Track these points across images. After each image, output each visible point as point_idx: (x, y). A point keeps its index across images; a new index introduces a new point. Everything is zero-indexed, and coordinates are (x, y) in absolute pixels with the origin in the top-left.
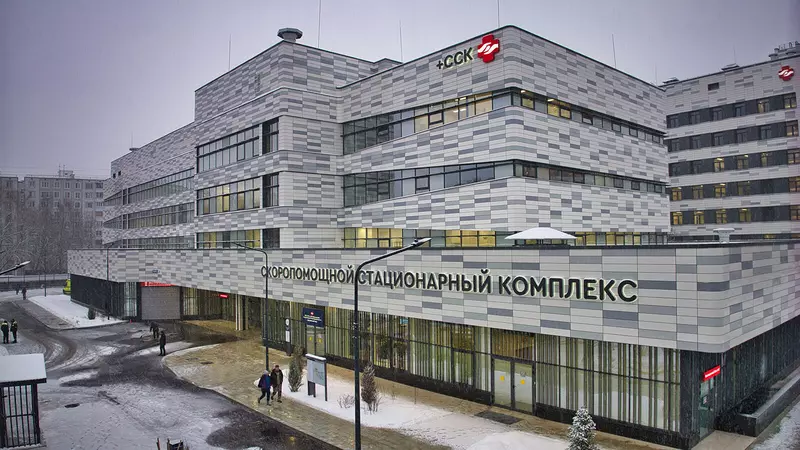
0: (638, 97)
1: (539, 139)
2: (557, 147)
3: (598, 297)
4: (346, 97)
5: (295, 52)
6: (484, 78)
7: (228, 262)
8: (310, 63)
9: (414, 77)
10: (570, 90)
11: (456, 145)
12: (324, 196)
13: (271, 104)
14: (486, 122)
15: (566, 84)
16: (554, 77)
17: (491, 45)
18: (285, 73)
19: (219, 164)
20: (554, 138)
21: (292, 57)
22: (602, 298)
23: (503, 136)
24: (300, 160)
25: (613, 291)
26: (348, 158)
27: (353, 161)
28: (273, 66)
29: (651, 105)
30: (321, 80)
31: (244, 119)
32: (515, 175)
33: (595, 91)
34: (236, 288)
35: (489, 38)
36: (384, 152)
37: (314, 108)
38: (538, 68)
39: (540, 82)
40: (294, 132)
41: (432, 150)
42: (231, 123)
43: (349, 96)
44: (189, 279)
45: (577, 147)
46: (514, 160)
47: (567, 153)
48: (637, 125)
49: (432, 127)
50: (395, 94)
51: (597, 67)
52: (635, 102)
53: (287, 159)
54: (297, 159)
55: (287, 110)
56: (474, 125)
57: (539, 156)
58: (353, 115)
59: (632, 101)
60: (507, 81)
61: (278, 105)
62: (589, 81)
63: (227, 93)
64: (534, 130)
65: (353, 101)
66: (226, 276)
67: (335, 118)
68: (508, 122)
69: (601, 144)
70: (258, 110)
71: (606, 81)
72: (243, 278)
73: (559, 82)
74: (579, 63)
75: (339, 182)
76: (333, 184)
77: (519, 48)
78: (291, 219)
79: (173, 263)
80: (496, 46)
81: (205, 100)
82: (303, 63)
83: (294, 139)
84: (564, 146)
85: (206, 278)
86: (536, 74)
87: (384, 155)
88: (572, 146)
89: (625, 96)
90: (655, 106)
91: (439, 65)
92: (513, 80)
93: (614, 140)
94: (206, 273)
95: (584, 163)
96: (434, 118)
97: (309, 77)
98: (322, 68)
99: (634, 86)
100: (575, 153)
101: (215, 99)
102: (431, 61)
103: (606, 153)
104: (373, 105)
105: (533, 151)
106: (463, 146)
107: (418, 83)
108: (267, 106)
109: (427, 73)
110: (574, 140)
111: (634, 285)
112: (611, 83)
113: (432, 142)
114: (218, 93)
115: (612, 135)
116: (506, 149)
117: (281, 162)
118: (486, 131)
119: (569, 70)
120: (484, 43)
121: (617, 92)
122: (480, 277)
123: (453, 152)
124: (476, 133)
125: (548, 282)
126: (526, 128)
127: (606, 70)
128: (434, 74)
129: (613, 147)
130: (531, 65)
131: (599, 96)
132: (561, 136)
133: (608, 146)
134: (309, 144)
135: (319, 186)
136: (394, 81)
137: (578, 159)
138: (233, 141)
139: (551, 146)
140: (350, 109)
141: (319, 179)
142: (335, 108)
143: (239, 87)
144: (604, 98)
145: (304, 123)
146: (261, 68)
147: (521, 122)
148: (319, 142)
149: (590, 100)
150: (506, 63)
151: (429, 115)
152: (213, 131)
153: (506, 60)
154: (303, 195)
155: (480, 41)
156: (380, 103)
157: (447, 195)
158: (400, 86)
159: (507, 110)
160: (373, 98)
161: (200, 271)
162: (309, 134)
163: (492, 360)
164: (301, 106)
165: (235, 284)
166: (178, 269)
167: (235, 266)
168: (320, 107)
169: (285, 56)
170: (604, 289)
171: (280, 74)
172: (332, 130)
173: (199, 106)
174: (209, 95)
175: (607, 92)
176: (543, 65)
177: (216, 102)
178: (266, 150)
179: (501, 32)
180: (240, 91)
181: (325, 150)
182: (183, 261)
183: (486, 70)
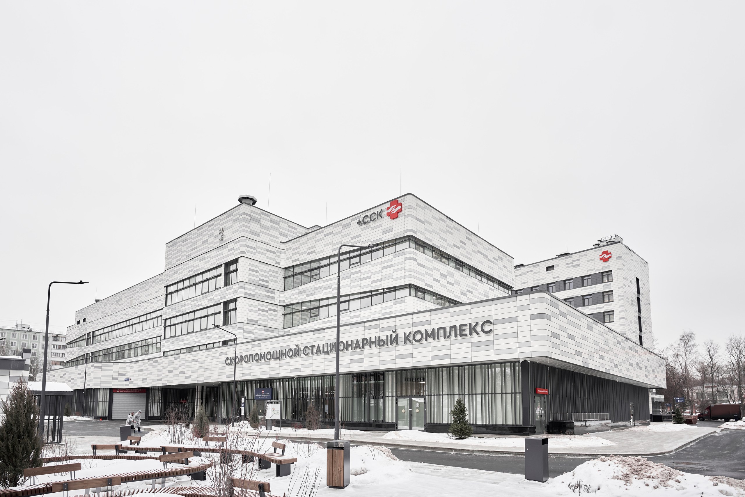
0: (494, 258)
1: (427, 273)
2: (438, 281)
3: (469, 334)
4: (287, 249)
5: (252, 211)
6: (391, 230)
7: (196, 360)
8: (263, 222)
9: (340, 232)
10: (448, 245)
11: (369, 277)
12: (269, 319)
13: (233, 249)
14: (391, 260)
15: (445, 240)
16: (438, 234)
17: (396, 207)
18: (244, 226)
19: (186, 297)
20: (437, 276)
21: (250, 215)
22: (471, 334)
23: (403, 269)
24: (253, 290)
25: (479, 329)
26: (288, 293)
27: (292, 295)
28: (234, 221)
29: (504, 266)
30: (270, 235)
31: (209, 261)
32: (410, 295)
33: (465, 249)
34: (203, 379)
35: (395, 202)
36: (316, 286)
37: (265, 254)
38: (426, 225)
39: (428, 235)
40: (250, 270)
41: (352, 281)
42: (198, 266)
43: (290, 248)
44: (160, 380)
45: (452, 284)
46: (410, 284)
47: (445, 287)
48: (493, 278)
49: (351, 267)
50: (325, 245)
51: (466, 233)
52: (492, 262)
53: (244, 288)
54: (251, 290)
55: (245, 253)
56: (382, 263)
57: (427, 285)
58: (293, 261)
59: (489, 260)
60: (406, 231)
61: (238, 249)
62: (461, 242)
63: (195, 243)
64: (423, 266)
65: (293, 252)
66: (193, 371)
67: (279, 263)
68: (406, 259)
69: (468, 286)
70: (221, 254)
71: (473, 244)
72: (209, 369)
73: (441, 238)
74: (455, 228)
75: (281, 310)
76: (276, 311)
77: (415, 209)
78: (245, 332)
79: (146, 370)
80: (399, 207)
81: (176, 250)
82: (258, 221)
83: (250, 274)
84: (443, 281)
85: (175, 376)
86: (426, 230)
87: (316, 289)
88: (449, 283)
89: (486, 256)
90: (506, 268)
91: (359, 223)
92: (410, 230)
93: (477, 285)
94: (176, 372)
95: (455, 296)
96: (353, 261)
97: (261, 232)
98: (271, 227)
99: (492, 251)
100: (450, 287)
101: (184, 249)
102: (352, 220)
103: (471, 292)
104: (309, 254)
105: (423, 281)
106: (374, 278)
107: (343, 236)
108: (229, 251)
109: (350, 228)
110: (450, 279)
111: (490, 323)
112: (476, 246)
113: (352, 276)
114: (186, 244)
115: (476, 281)
116: (405, 277)
117: (239, 290)
118: (392, 266)
119: (448, 231)
120: (391, 206)
121: (479, 252)
122: (391, 335)
123: (368, 281)
124: (383, 268)
125: (436, 331)
126: (419, 264)
127: (473, 236)
128: (355, 229)
129: (477, 290)
130: (423, 222)
131: (467, 252)
132: (442, 274)
133: (473, 288)
134: (260, 280)
135: (266, 311)
136: (325, 235)
137: (452, 292)
138: (199, 279)
139: (434, 279)
140: (291, 258)
141: (266, 306)
142: (279, 257)
143: (205, 238)
144: (471, 254)
145: (257, 264)
146: (226, 222)
147: (415, 260)
148: (267, 279)
149: (461, 254)
150: (406, 219)
151: (350, 258)
152: (182, 272)
153: (406, 216)
154: (254, 316)
155: (388, 205)
156: (314, 252)
157: (361, 313)
158: (329, 239)
159: (406, 250)
160: (309, 249)
161: (171, 371)
162: (260, 272)
163: (396, 400)
164: (255, 251)
165: (202, 376)
166: (150, 374)
167: (203, 362)
168: (269, 254)
169: (245, 214)
170: (473, 329)
171: (240, 227)
172: (277, 273)
173: (168, 255)
174: (178, 246)
175: (473, 251)
176: (430, 224)
177: (185, 251)
178: (226, 284)
179: (403, 198)
180: (207, 241)
181: (271, 285)
182: (154, 367)
183: (392, 225)
